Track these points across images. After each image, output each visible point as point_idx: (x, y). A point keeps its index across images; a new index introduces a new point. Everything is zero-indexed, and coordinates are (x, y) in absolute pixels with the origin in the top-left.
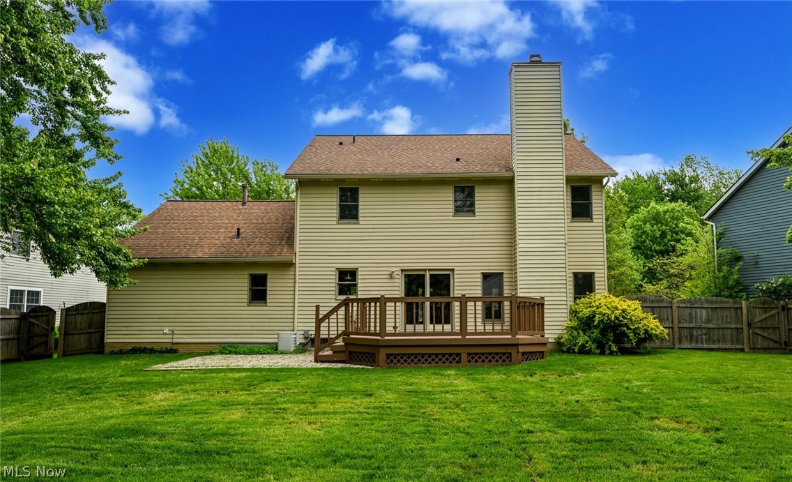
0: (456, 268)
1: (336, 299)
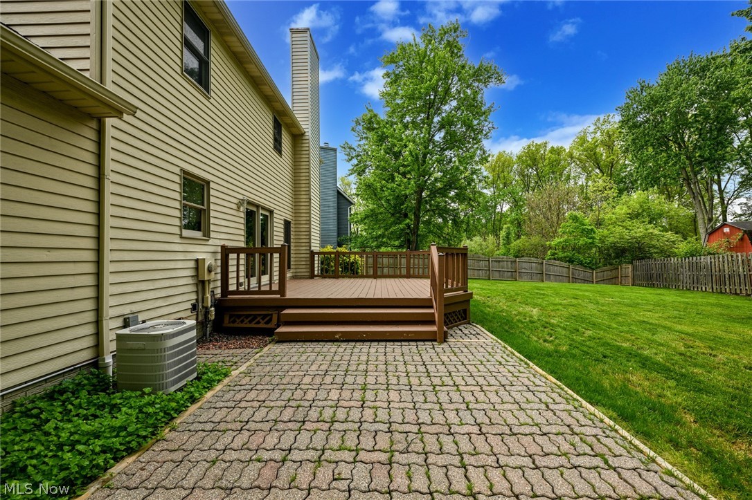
0: (275, 211)
1: (181, 237)
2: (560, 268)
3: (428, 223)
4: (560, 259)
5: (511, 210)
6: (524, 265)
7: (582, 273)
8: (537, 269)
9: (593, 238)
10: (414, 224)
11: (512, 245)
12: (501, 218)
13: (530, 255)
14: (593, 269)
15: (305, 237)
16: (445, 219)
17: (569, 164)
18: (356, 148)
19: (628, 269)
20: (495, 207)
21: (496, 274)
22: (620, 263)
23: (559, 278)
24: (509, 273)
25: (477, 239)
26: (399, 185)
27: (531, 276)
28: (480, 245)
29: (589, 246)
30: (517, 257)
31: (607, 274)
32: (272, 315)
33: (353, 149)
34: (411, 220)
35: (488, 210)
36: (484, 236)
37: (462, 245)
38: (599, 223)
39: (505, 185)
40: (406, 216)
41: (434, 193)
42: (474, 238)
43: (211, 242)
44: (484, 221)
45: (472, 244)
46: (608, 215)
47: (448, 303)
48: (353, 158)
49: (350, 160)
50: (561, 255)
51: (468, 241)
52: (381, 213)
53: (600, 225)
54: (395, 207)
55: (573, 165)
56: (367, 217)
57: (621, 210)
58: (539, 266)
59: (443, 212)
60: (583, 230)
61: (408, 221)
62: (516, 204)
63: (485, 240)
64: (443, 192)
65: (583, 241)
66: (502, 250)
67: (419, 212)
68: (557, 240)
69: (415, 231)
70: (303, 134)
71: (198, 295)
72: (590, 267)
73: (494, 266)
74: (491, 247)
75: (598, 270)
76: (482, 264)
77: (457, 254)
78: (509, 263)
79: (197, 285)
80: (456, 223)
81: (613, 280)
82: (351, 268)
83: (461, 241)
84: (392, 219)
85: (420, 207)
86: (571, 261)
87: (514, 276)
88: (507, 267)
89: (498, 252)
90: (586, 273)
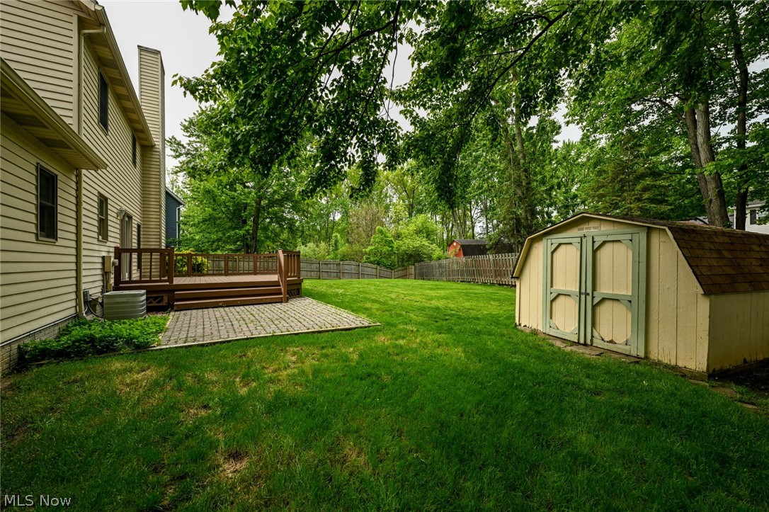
0: (134, 217)
1: (98, 240)
2: (371, 269)
3: (265, 229)
4: (371, 262)
5: (342, 220)
6: (346, 267)
7: (385, 272)
8: (355, 270)
9: (392, 247)
10: (253, 230)
11: (339, 251)
12: (334, 226)
13: (351, 259)
14: (392, 269)
15: (154, 240)
16: (281, 226)
17: (387, 185)
18: (185, 145)
19: (412, 269)
20: (328, 215)
21: (326, 274)
22: (408, 266)
23: (370, 276)
24: (335, 274)
25: (311, 245)
26: (241, 194)
27: (351, 275)
28: (314, 251)
29: (391, 253)
30: (341, 260)
31: (401, 273)
32: (162, 297)
33: (183, 146)
34: (251, 226)
35: (322, 218)
36: (317, 242)
37: (298, 249)
38: (398, 236)
39: (337, 196)
40: (245, 222)
41: (272, 203)
42: (308, 244)
43: (108, 244)
44: (318, 227)
45: (305, 249)
46: (403, 229)
47: (289, 284)
48: (181, 155)
49: (178, 156)
50: (372, 259)
51: (303, 247)
52: (220, 218)
53: (399, 237)
54: (234, 213)
55: (389, 186)
56: (204, 221)
57: (412, 227)
58: (357, 268)
59: (279, 219)
60: (386, 241)
61: (247, 228)
62: (346, 214)
63: (317, 246)
64: (280, 203)
65: (385, 249)
66: (332, 256)
67: (258, 219)
68: (370, 248)
69: (254, 236)
70: (153, 146)
71: (103, 283)
72: (390, 268)
73: (324, 268)
74: (323, 252)
75: (396, 270)
76: (314, 266)
77: (294, 256)
78: (335, 265)
79: (103, 275)
80: (292, 229)
81: (404, 277)
82: (198, 269)
83: (296, 247)
84: (230, 224)
85: (258, 215)
86: (378, 264)
87: (339, 275)
88: (333, 268)
89: (328, 257)
90: (388, 272)
